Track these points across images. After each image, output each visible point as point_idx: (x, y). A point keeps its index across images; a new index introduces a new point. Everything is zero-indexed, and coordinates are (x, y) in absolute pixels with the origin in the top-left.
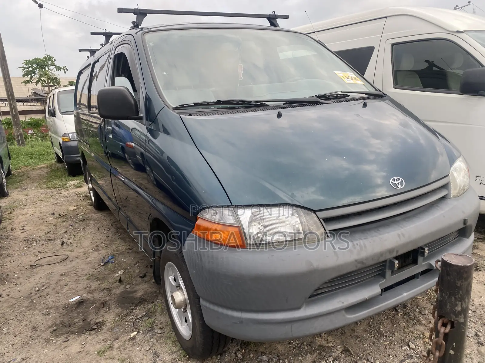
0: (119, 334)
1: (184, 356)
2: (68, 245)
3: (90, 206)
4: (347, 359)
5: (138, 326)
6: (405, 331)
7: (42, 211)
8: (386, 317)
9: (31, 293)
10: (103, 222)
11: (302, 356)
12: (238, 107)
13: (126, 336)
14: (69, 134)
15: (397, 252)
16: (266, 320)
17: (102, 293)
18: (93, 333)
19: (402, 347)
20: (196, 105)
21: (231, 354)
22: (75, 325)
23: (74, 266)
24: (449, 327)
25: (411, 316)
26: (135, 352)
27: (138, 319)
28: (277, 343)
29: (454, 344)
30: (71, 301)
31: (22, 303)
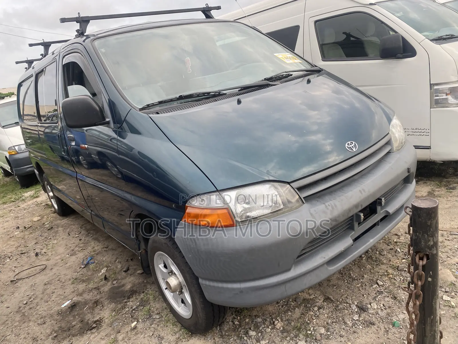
0: (119, 327)
1: (186, 334)
2: (43, 255)
3: (53, 213)
4: (329, 306)
5: (136, 316)
6: (372, 272)
7: (5, 227)
8: (353, 264)
9: (20, 307)
10: (71, 227)
11: (291, 312)
12: (199, 99)
13: (127, 327)
14: (15, 147)
15: (362, 206)
16: (264, 285)
17: (92, 293)
18: (94, 331)
19: (372, 286)
20: (160, 103)
21: (229, 323)
22: (74, 328)
23: (55, 274)
24: (425, 260)
25: (374, 259)
26: (140, 340)
27: (134, 310)
28: (267, 305)
29: (431, 272)
30: (63, 306)
31: (13, 318)
